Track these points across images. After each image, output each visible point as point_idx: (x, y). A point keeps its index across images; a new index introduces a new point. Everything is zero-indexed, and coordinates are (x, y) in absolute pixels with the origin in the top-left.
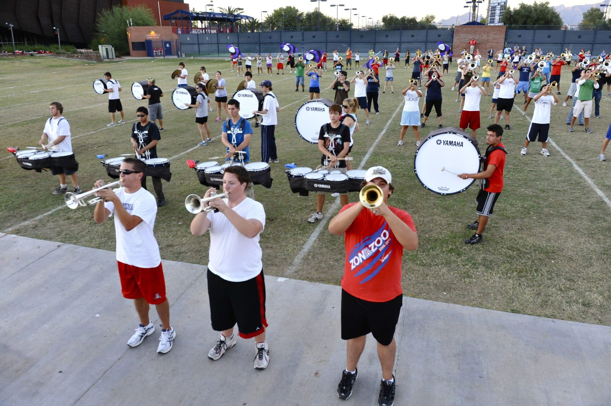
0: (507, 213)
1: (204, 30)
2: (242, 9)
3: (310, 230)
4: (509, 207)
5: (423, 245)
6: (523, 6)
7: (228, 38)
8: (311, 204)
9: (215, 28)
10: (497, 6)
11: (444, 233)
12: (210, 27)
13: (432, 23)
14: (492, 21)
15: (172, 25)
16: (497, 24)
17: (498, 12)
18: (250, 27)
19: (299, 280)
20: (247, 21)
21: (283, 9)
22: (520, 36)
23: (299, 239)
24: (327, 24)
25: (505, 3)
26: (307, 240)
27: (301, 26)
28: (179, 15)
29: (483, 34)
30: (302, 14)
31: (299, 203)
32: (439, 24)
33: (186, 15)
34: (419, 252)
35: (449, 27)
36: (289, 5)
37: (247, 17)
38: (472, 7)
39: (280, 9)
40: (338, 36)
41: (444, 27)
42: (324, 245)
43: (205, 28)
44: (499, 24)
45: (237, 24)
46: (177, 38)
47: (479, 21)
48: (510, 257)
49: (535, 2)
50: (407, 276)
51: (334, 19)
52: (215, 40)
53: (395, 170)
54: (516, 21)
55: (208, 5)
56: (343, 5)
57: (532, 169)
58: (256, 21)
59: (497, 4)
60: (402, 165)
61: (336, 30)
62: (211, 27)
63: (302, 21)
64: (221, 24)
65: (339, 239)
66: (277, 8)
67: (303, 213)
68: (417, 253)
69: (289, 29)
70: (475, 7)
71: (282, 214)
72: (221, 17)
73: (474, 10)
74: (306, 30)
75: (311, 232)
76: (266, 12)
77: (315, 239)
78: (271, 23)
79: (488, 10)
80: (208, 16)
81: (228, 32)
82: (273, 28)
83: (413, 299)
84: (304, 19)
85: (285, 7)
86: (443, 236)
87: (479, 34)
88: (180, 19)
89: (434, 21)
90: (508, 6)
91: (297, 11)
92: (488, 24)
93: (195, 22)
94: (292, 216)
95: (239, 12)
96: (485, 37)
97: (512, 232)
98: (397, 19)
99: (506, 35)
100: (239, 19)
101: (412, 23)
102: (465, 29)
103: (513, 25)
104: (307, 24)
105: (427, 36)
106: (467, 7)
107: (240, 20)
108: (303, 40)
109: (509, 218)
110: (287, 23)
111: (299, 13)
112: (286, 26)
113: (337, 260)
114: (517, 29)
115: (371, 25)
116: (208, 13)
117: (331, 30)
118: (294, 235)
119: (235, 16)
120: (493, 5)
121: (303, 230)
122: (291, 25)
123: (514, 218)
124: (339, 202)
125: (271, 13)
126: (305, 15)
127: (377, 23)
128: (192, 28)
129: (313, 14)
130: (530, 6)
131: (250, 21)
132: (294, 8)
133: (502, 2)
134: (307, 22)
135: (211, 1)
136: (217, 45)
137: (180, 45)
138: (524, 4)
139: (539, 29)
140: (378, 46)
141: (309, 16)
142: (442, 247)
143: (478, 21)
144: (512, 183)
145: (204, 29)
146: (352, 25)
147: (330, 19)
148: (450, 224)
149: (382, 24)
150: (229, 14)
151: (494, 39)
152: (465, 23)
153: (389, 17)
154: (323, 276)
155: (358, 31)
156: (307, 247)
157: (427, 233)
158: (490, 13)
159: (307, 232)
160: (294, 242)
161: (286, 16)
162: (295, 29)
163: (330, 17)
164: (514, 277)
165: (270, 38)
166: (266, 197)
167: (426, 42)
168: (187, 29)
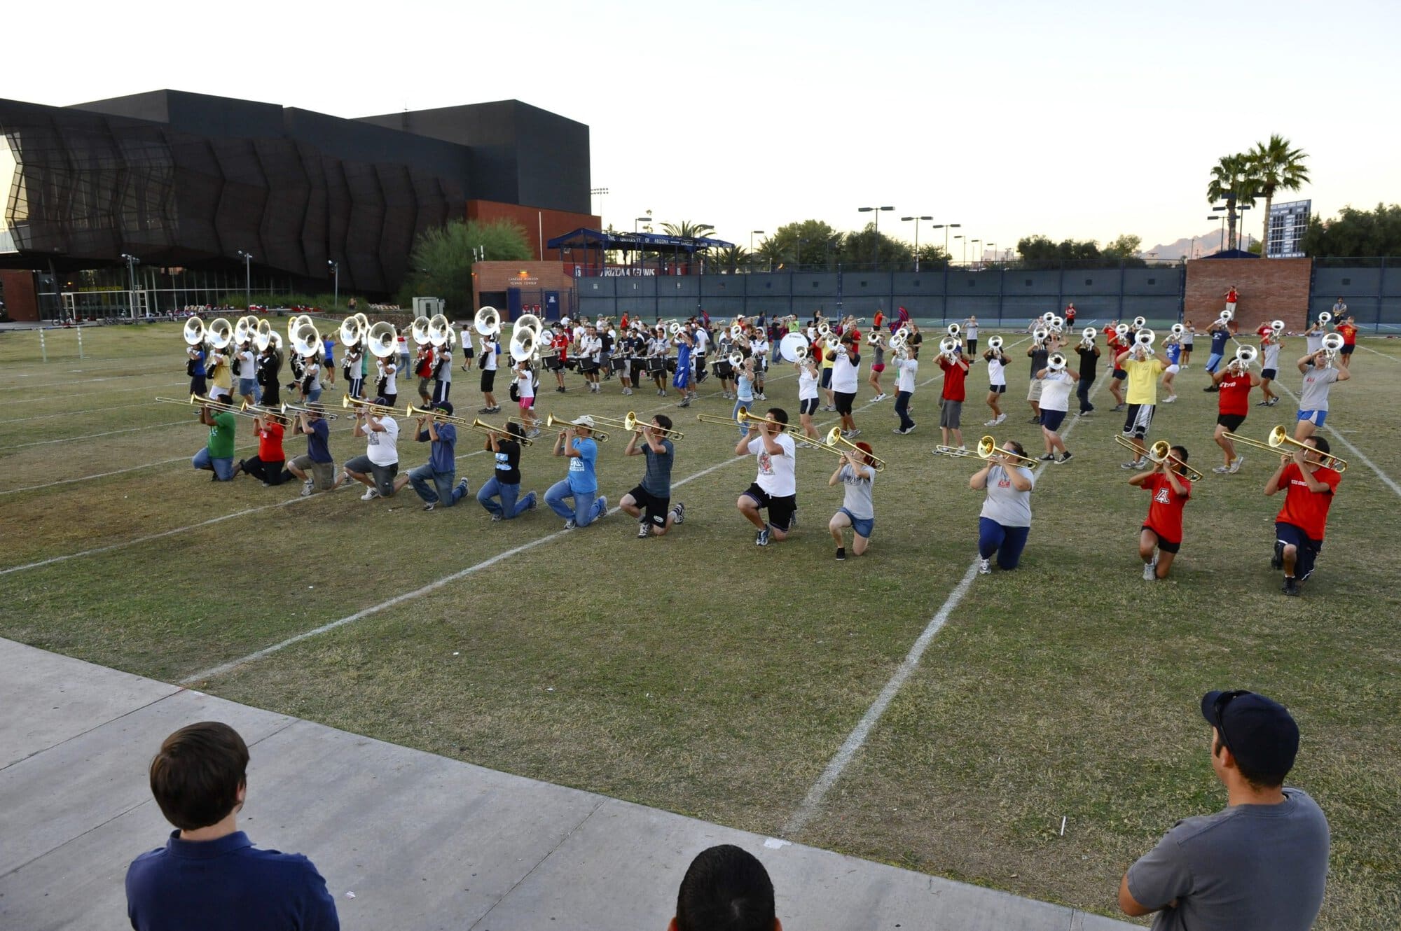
0: (1339, 710)
1: (628, 270)
2: (712, 227)
3: (847, 725)
4: (1343, 693)
5: (1125, 779)
6: (1350, 215)
7: (679, 285)
8: (849, 661)
9: (652, 264)
10: (1287, 214)
11: (1179, 751)
12: (641, 264)
13: (1133, 253)
14: (1277, 248)
15: (564, 258)
16: (1289, 255)
17: (1289, 228)
18: (726, 264)
19: (815, 849)
20: (721, 250)
21: (799, 227)
22: (1346, 282)
23: (819, 747)
24: (893, 257)
25: (1307, 208)
26: (839, 748)
27: (837, 262)
28: (579, 239)
29: (1255, 277)
30: (839, 236)
31: (823, 658)
32: (1149, 257)
33: (593, 240)
34: (1113, 797)
35: (1174, 264)
36: (810, 218)
37: (721, 244)
38: (1226, 220)
39: (793, 226)
40: (917, 283)
41: (1162, 262)
42: (878, 766)
43: (632, 266)
44: (1295, 255)
45: (699, 258)
46: (572, 286)
47: (1244, 248)
48: (1352, 823)
49: (1381, 205)
50: (1085, 857)
51: (910, 246)
52: (650, 291)
53: (1052, 589)
54: (1335, 250)
55: (641, 219)
56: (930, 218)
57: (1397, 599)
58: (740, 251)
59: (1287, 211)
60: (1068, 577)
61: (914, 270)
62: (644, 265)
63: (838, 251)
64: (664, 257)
65: (915, 752)
66: (786, 224)
67: (831, 682)
68: (1109, 799)
69: (809, 267)
70: (1233, 219)
71: (781, 682)
72: (666, 242)
73: (1232, 225)
74: (846, 269)
75: (846, 730)
76: (762, 232)
77: (856, 747)
78: (773, 254)
79: (1266, 225)
80: (639, 240)
81: (679, 273)
82: (775, 265)
83: (1098, 917)
84: (841, 246)
85: (801, 222)
86: (1176, 759)
87: (1248, 277)
88: (581, 246)
89: (1137, 248)
90: (1314, 214)
91: (829, 229)
92: (1266, 255)
93: (612, 252)
94: (804, 688)
95: (704, 233)
96: (1261, 284)
97: (1354, 758)
98: (1051, 246)
99: (1312, 280)
100: (703, 248)
101: (1086, 255)
102: (1211, 267)
103: (1329, 258)
104: (850, 256)
105: (1122, 282)
106: (1216, 218)
107: (706, 248)
108: (840, 289)
109: (1345, 722)
110: (805, 255)
111: (833, 234)
112: (803, 261)
113: (908, 804)
114: (1339, 266)
115: (993, 259)
116: (639, 235)
117: (902, 269)
118: (808, 734)
119: (696, 241)
120: (1277, 213)
121: (828, 723)
122: (815, 258)
123: (1356, 722)
124: (915, 662)
125: (771, 234)
126: (844, 238)
127: (1007, 253)
128: (604, 265)
129: (863, 236)
130: (1367, 214)
131: (726, 251)
132: (822, 223)
133: (1297, 207)
134: (849, 254)
135: (649, 212)
136: (654, 300)
137: (576, 298)
138: (1353, 211)
139: (1392, 266)
140: (1009, 304)
141: (854, 240)
142: (1171, 786)
143: (1242, 249)
144: (1347, 633)
145: (629, 266)
146: (949, 257)
147: (899, 247)
148: (1192, 729)
149: (1017, 255)
150: (682, 237)
151: (1284, 289)
152: (1213, 253)
153: (1032, 241)
154: (876, 843)
155: (962, 271)
156: (835, 769)
157: (1132, 749)
158: (1270, 231)
159: (840, 732)
160: (808, 752)
161: (803, 240)
162: (822, 265)
163: (900, 241)
164: (1364, 879)
165: (769, 285)
166: (744, 639)
167: (1121, 296)
168: (595, 266)
